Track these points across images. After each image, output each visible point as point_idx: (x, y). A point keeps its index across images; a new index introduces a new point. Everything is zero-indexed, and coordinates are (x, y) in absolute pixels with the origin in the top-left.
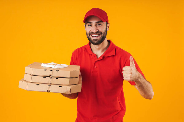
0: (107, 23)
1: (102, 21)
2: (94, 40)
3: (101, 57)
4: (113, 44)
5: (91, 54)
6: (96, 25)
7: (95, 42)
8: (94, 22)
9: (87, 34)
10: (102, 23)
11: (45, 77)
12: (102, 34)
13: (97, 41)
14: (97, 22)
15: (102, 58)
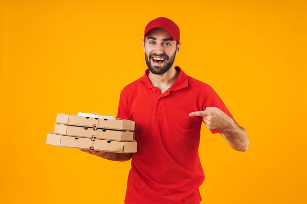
0: (178, 43)
1: (172, 39)
2: (155, 67)
3: (167, 91)
4: (184, 73)
5: (151, 89)
6: (162, 44)
7: (157, 70)
8: (159, 38)
9: (146, 55)
10: (171, 42)
11: (86, 128)
12: (168, 60)
13: (159, 70)
14: (165, 40)
15: (169, 93)
